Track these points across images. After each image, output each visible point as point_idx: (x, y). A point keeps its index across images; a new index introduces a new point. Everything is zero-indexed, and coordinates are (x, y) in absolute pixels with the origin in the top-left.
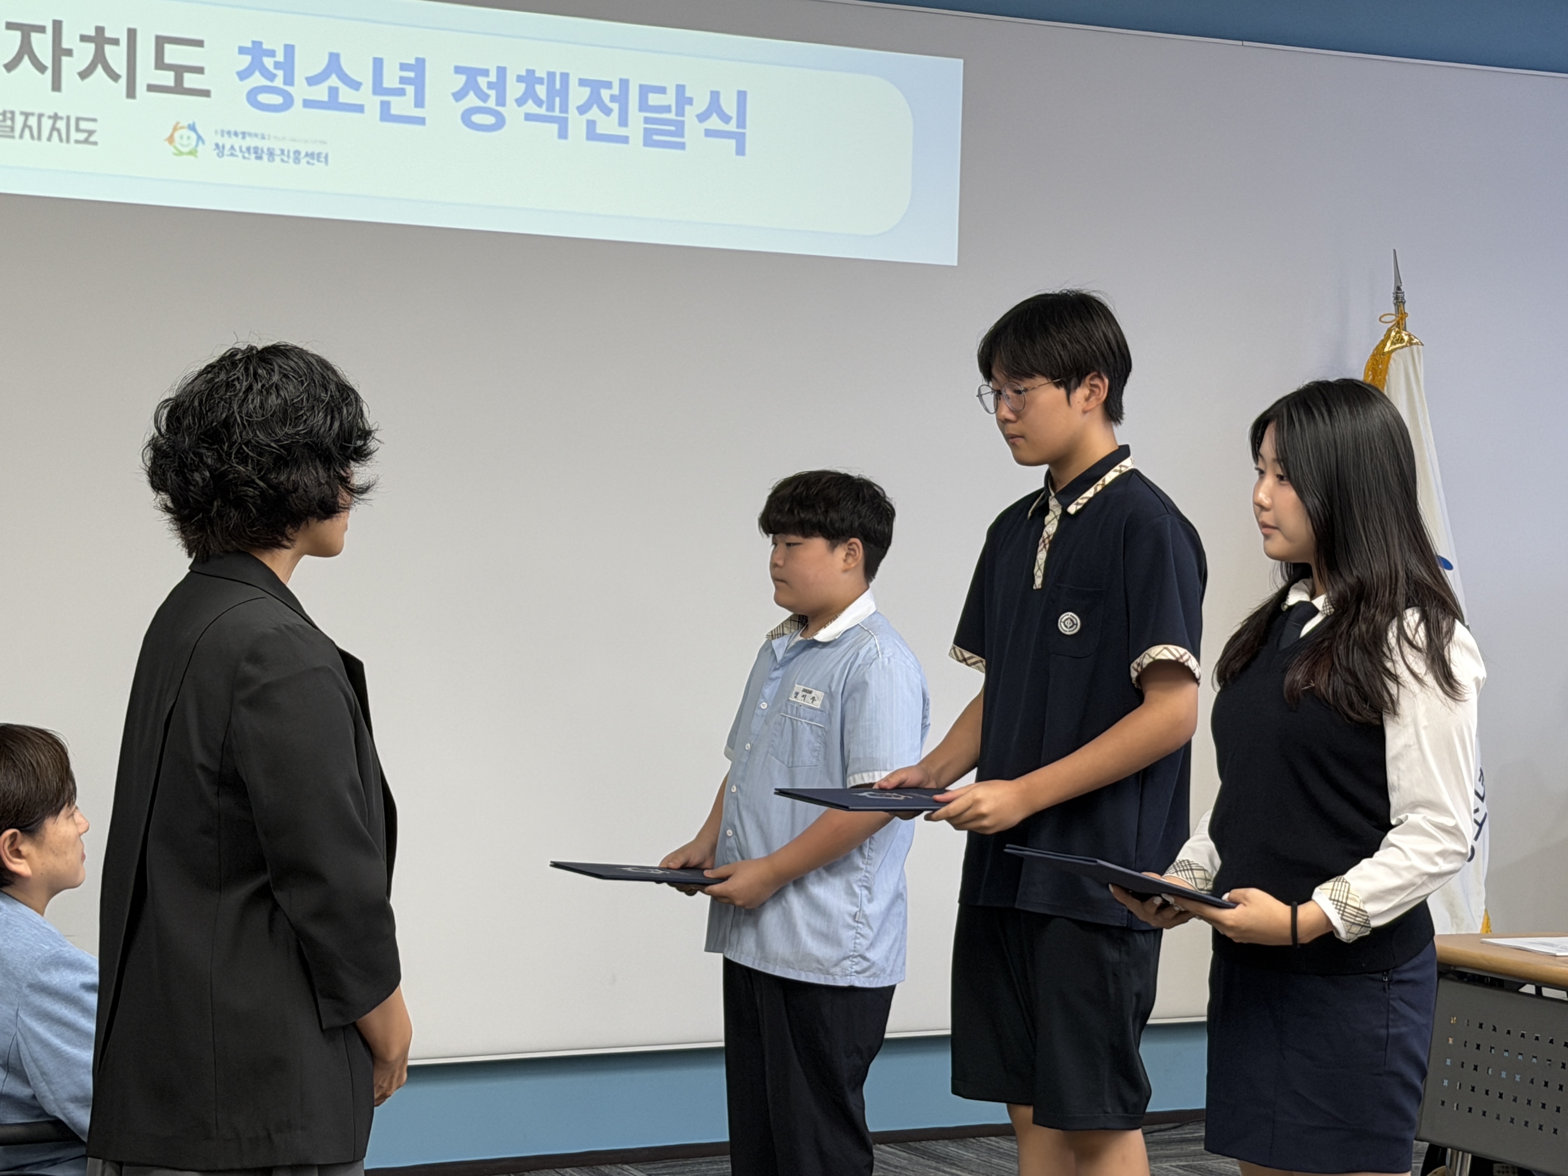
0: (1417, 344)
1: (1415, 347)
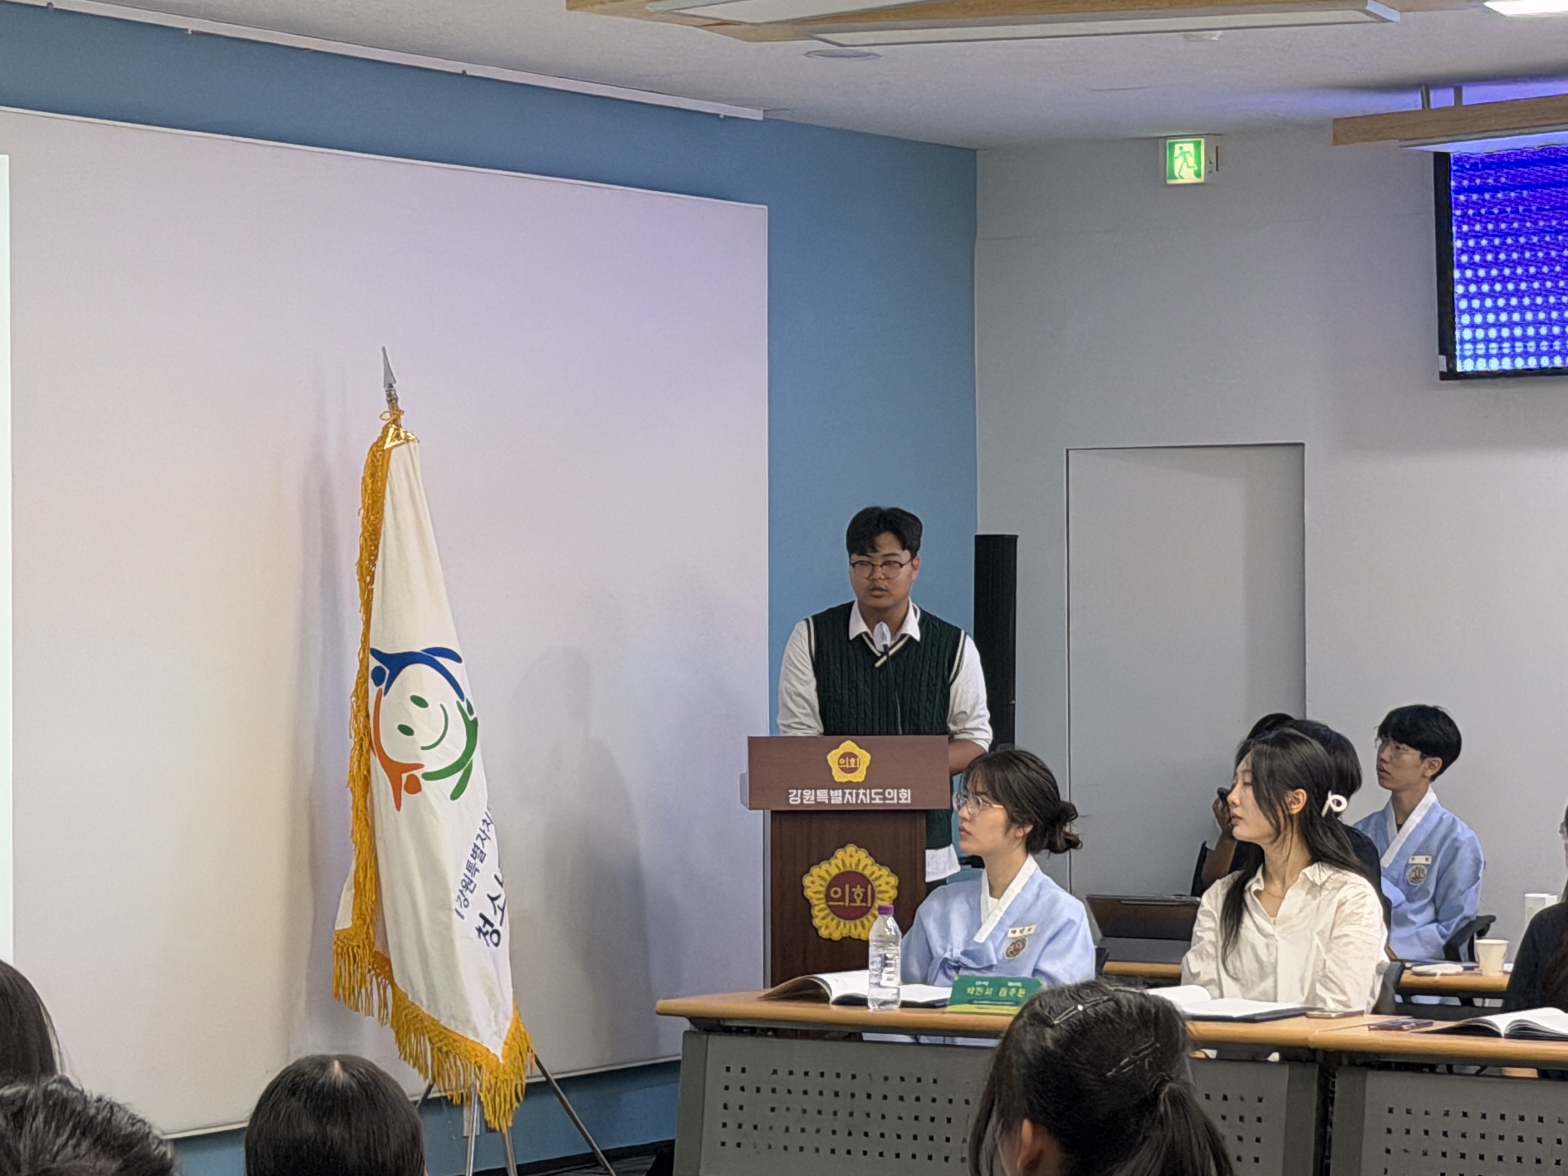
0: (413, 440)
1: (411, 444)
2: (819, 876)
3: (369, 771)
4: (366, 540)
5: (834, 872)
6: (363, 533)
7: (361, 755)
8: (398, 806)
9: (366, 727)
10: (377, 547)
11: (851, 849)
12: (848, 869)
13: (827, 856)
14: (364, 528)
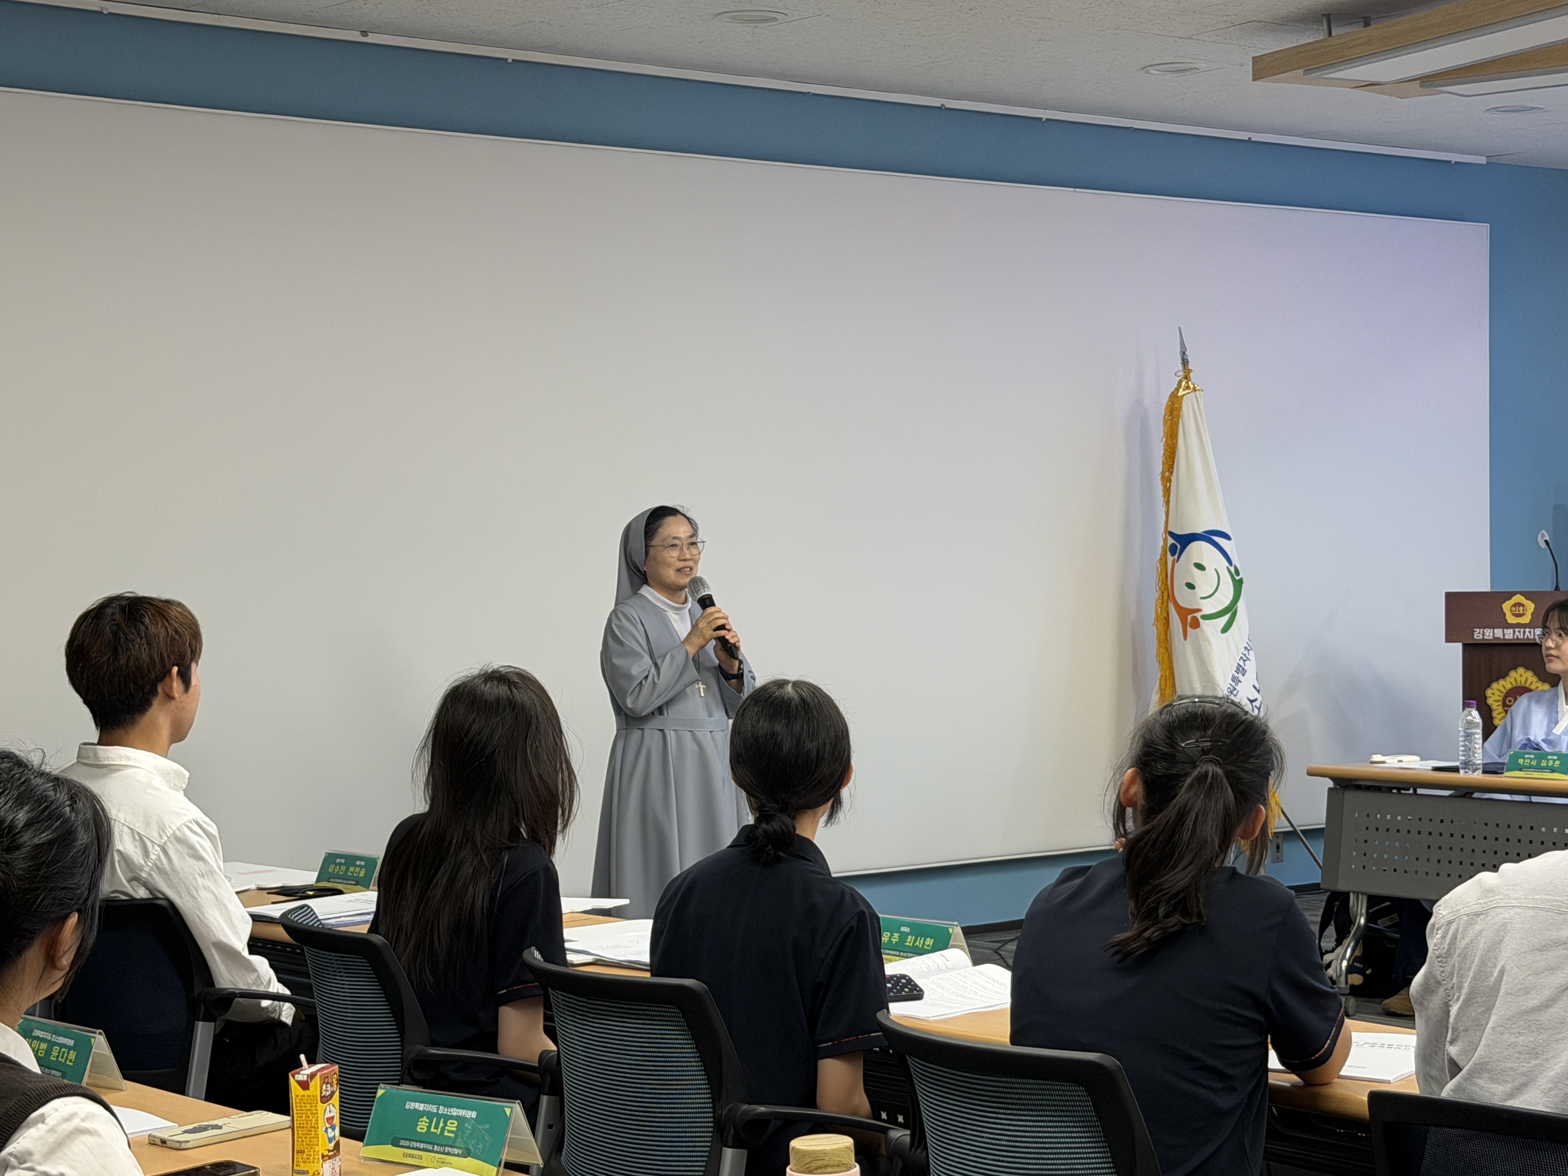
0: (1199, 390)
1: (1198, 392)
2: (1498, 690)
3: (1168, 614)
4: (1166, 458)
5: (1509, 686)
6: (1164, 454)
7: (1162, 603)
8: (1185, 638)
9: (1166, 585)
10: (1173, 462)
11: (1521, 670)
12: (1519, 684)
13: (1504, 675)
14: (1165, 450)
